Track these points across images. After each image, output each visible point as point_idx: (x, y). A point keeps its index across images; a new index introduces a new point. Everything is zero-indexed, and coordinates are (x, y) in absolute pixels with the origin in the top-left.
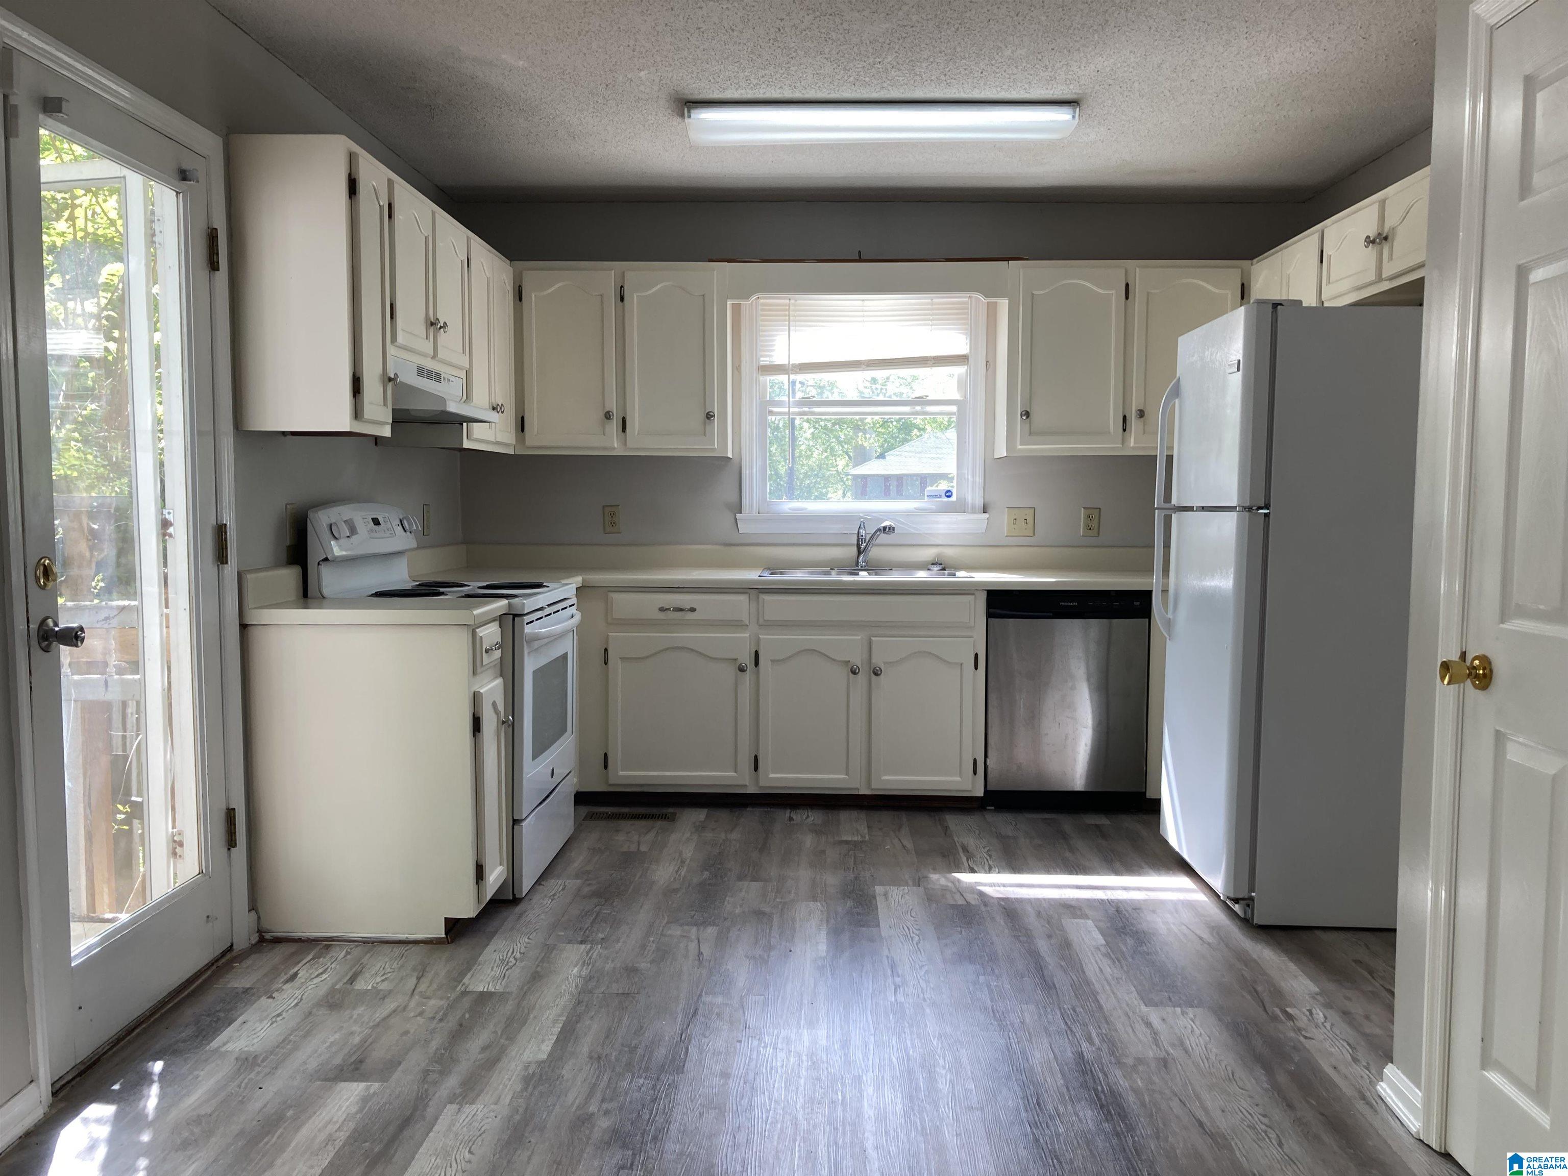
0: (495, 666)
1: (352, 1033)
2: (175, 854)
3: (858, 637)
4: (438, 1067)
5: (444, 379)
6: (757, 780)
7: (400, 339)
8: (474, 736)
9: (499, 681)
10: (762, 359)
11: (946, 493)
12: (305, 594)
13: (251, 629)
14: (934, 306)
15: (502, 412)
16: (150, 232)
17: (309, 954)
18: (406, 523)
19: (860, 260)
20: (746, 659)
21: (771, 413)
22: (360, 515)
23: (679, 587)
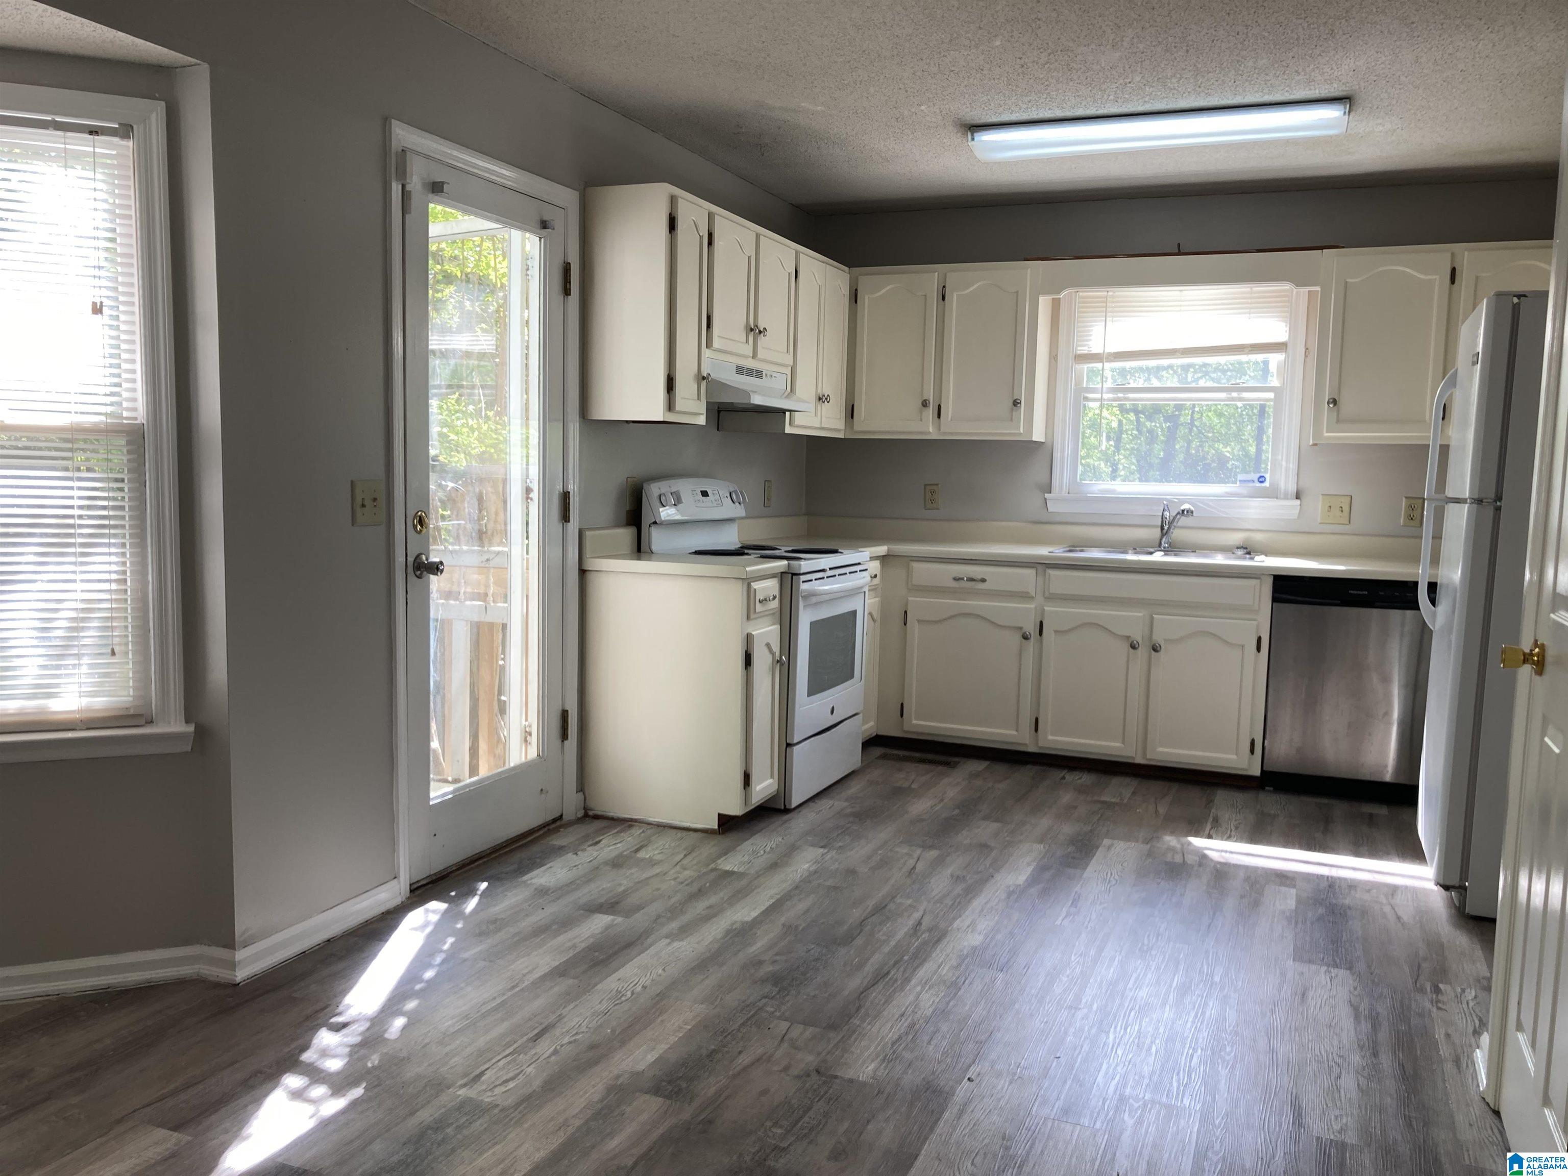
0: (773, 614)
1: (620, 885)
2: (526, 741)
3: (1139, 613)
4: (669, 915)
5: (766, 375)
6: (1037, 740)
7: (716, 343)
8: (746, 668)
9: (777, 627)
10: (1079, 348)
11: (1258, 479)
12: (639, 550)
13: (588, 573)
14: (1253, 295)
15: (828, 402)
16: (526, 267)
17: (616, 828)
18: (734, 496)
19: (1179, 253)
20: (1031, 628)
21: (1086, 399)
22: (688, 488)
23: (971, 560)
